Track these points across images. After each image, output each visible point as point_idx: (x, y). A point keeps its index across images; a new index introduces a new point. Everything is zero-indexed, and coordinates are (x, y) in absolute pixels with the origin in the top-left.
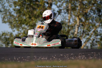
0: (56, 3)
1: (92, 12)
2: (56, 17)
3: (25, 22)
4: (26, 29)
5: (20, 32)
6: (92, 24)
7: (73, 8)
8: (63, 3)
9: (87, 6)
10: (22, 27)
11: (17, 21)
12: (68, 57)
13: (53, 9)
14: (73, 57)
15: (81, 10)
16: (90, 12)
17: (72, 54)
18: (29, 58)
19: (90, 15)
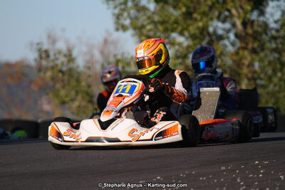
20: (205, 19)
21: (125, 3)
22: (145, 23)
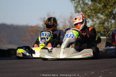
20: (112, 8)
21: (79, 2)
22: (87, 10)
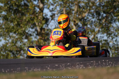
0: (48, 6)
1: (90, 16)
2: (49, 23)
3: (13, 29)
4: (14, 37)
5: (7, 41)
6: (91, 30)
7: (68, 11)
8: (56, 6)
9: (85, 9)
10: (10, 36)
11: (3, 28)
12: (64, 67)
13: (45, 13)
14: (70, 67)
15: (78, 14)
16: (88, 15)
17: (69, 64)
18: (19, 70)
19: (88, 20)
